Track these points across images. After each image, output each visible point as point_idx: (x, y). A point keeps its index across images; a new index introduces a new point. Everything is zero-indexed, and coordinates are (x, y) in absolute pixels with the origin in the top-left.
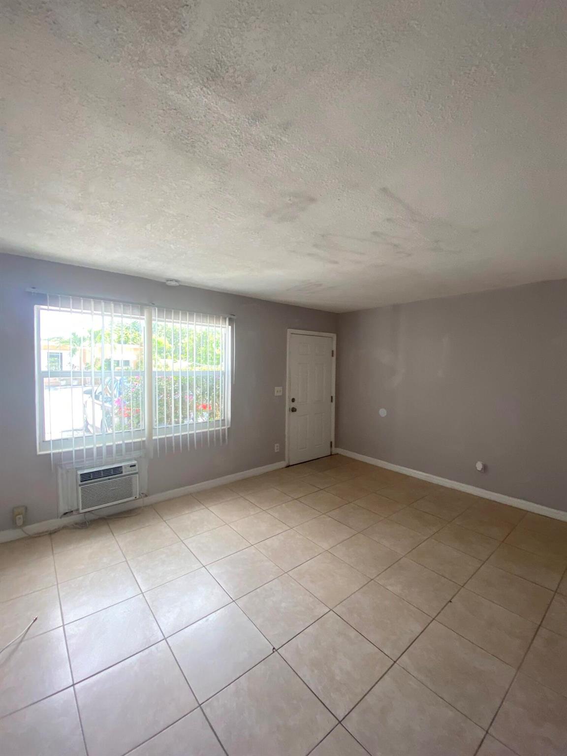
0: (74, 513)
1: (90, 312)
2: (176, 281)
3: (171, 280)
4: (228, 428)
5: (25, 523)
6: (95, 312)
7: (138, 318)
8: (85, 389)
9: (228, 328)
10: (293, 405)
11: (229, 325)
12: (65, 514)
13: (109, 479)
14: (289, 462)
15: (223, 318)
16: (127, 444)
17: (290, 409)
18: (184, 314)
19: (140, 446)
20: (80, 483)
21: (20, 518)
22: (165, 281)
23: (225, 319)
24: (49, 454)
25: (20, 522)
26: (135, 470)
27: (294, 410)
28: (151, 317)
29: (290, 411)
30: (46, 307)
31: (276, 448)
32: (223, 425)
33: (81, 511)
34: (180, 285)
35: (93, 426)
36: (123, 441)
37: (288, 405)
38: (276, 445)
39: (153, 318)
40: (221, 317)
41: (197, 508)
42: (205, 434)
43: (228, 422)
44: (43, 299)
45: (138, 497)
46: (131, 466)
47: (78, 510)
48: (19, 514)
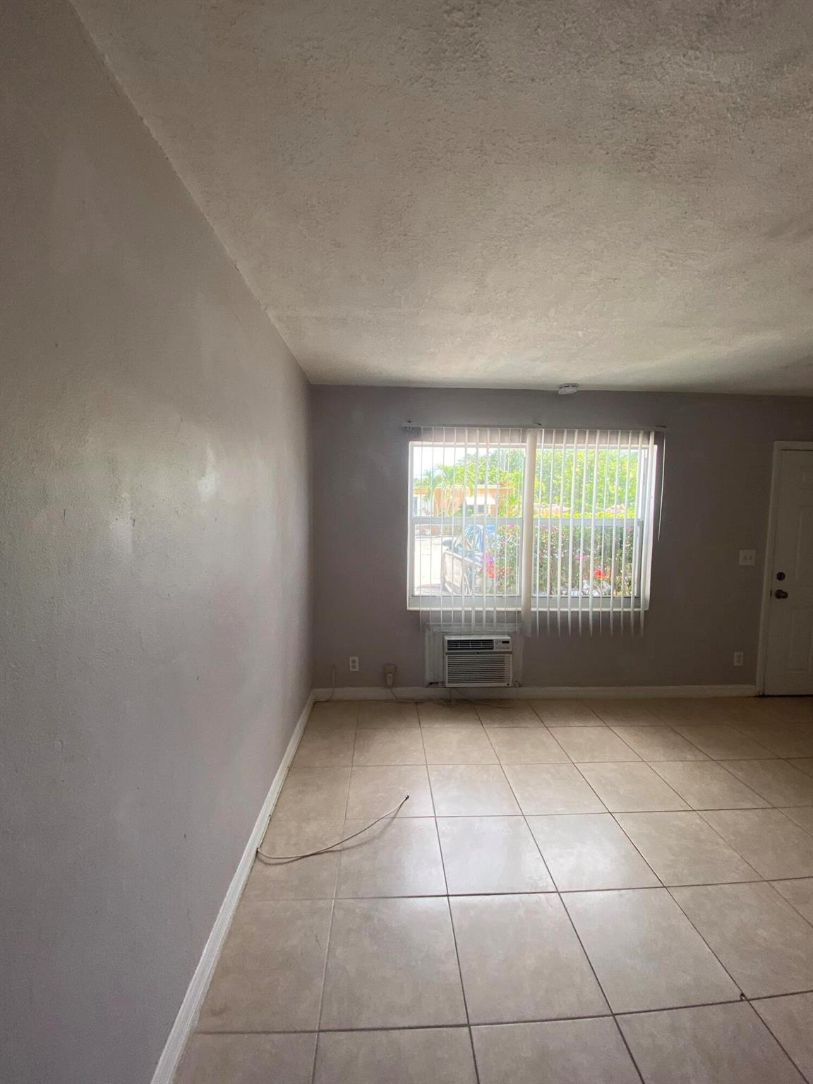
0: (440, 685)
1: (463, 443)
2: (574, 386)
3: (567, 386)
4: (646, 612)
5: (394, 685)
6: (468, 444)
7: (517, 447)
8: (444, 539)
9: (653, 448)
10: (780, 585)
11: (655, 444)
12: (431, 683)
13: (478, 653)
14: (764, 690)
15: (644, 433)
16: (498, 612)
17: (771, 592)
18: (582, 432)
19: (514, 618)
20: (446, 651)
21: (390, 677)
22: (556, 390)
23: (647, 435)
24: (418, 611)
25: (390, 682)
26: (508, 648)
27: (781, 595)
28: (536, 443)
29: (771, 595)
30: (419, 443)
31: (735, 659)
32: (637, 605)
33: (447, 685)
34: (578, 391)
35: (450, 584)
36: (495, 608)
37: (768, 583)
38: (736, 654)
39: (538, 444)
40: (642, 432)
41: (592, 723)
42: (606, 614)
43: (645, 599)
44: (416, 433)
45: (510, 685)
46: (504, 642)
47: (443, 682)
48: (390, 673)
